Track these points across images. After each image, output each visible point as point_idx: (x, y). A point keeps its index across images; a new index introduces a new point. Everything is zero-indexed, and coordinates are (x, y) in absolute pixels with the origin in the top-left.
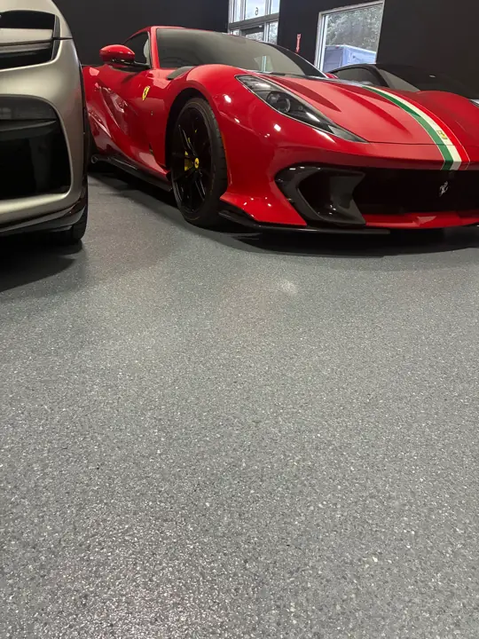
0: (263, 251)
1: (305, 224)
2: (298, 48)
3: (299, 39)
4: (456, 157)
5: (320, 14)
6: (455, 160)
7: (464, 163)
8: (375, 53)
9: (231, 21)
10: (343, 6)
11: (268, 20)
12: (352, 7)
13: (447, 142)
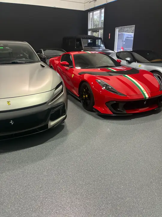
0: (103, 119)
1: (113, 114)
2: (109, 38)
3: (110, 35)
4: (147, 96)
5: (116, 28)
6: (147, 97)
7: (149, 97)
8: (133, 34)
9: (89, 28)
10: (123, 26)
11: (100, 29)
12: (125, 27)
13: (145, 93)
